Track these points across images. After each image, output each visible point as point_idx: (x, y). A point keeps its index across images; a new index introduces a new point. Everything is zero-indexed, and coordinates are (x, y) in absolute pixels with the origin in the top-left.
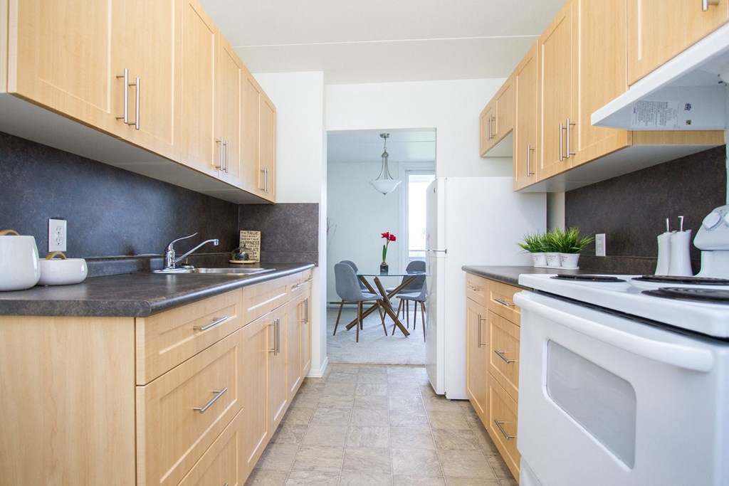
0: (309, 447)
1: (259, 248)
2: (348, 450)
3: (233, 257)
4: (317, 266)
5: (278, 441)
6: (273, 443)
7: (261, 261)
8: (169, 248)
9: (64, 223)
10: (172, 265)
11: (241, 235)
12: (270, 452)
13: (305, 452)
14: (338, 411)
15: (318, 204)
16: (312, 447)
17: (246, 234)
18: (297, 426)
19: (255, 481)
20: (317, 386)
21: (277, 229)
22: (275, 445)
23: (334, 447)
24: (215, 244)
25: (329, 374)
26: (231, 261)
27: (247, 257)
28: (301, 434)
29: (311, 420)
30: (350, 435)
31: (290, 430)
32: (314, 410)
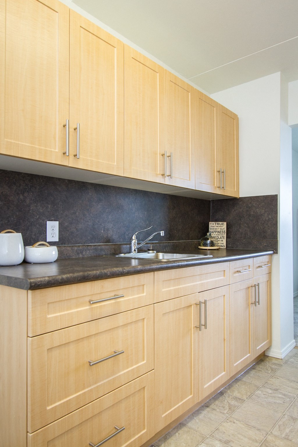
0: (235, 421)
1: (225, 236)
2: (270, 438)
3: (202, 244)
4: (277, 253)
5: (212, 406)
6: (208, 407)
7: (226, 247)
8: (133, 238)
9: (56, 223)
10: (135, 250)
11: (210, 225)
12: (201, 413)
13: (229, 424)
14: (280, 396)
15: (277, 195)
16: (237, 422)
17: (214, 225)
18: (236, 399)
19: (177, 434)
20: (273, 366)
21: (240, 220)
22: (208, 409)
23: (258, 430)
24: (162, 235)
25: (291, 357)
26: (200, 247)
27: (212, 244)
28: (235, 406)
29: (250, 397)
30: (280, 423)
31: (227, 400)
32: (258, 388)
